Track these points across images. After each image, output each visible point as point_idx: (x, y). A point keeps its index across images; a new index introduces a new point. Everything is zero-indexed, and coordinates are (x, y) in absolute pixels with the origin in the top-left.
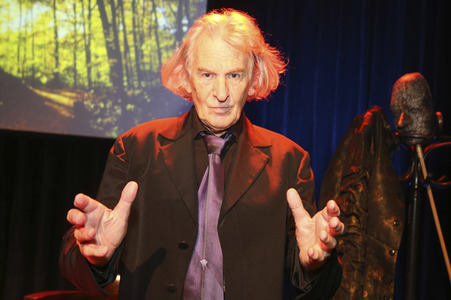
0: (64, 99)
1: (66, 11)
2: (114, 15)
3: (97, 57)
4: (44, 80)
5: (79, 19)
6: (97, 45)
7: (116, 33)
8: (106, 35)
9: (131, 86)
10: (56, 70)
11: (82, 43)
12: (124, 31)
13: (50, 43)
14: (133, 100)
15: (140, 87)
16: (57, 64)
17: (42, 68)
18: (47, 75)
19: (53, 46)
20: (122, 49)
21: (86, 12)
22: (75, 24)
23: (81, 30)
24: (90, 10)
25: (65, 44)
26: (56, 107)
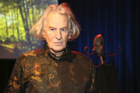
0: (11, 46)
1: (9, 16)
2: (26, 16)
3: (21, 31)
4: (4, 40)
5: (14, 18)
6: (21, 27)
7: (27, 22)
8: (24, 23)
9: (33, 40)
10: (7, 37)
11: (15, 27)
12: (30, 21)
13: (5, 27)
14: (34, 45)
15: (36, 40)
16: (8, 35)
17: (3, 37)
18: (4, 38)
19: (6, 28)
20: (29, 27)
21: (16, 16)
22: (13, 20)
23: (15, 22)
24: (18, 15)
25: (10, 27)
26: (8, 50)
